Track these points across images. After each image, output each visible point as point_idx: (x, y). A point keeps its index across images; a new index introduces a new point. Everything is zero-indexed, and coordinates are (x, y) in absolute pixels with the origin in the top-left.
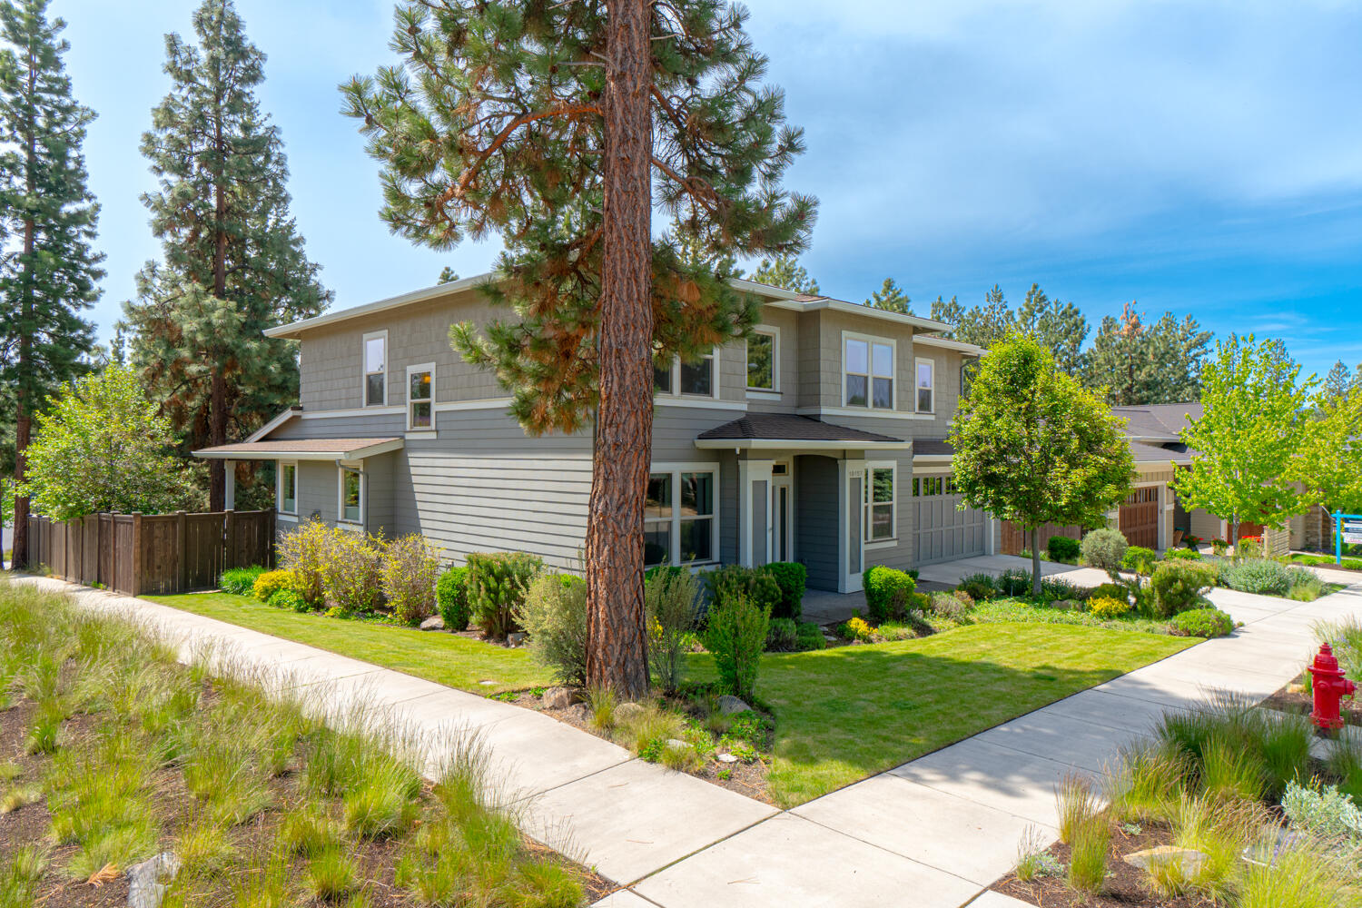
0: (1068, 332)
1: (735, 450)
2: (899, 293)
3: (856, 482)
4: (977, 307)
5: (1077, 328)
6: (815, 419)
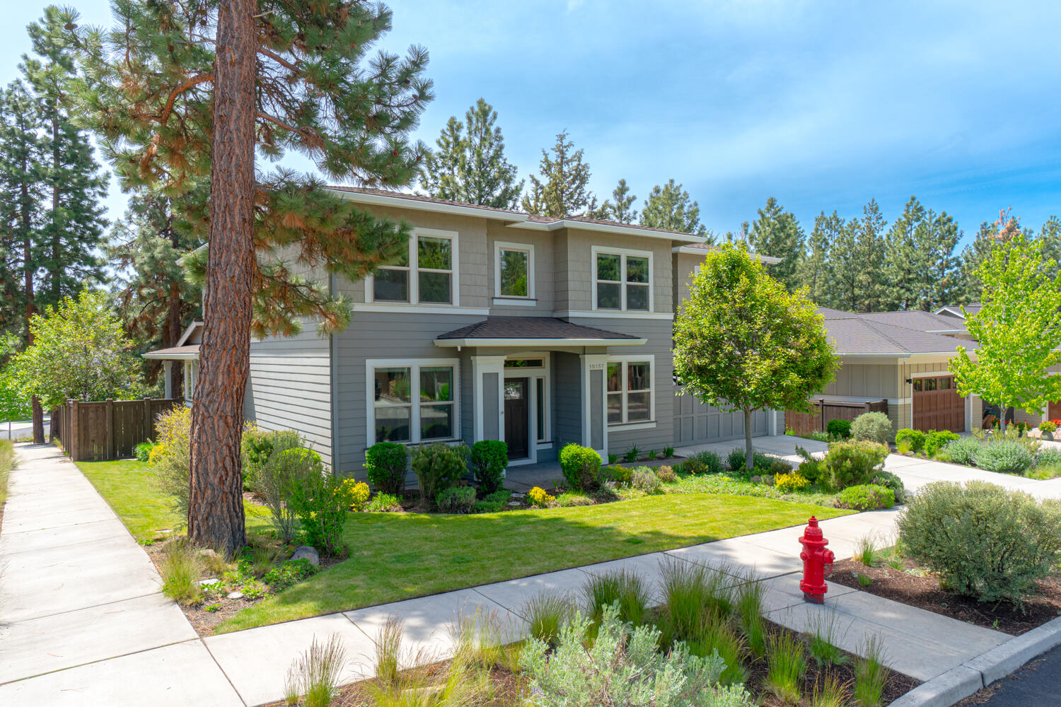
0: (942, 238)
1: (456, 348)
2: (779, 210)
3: (596, 374)
4: (855, 220)
5: (951, 234)
6: (564, 321)
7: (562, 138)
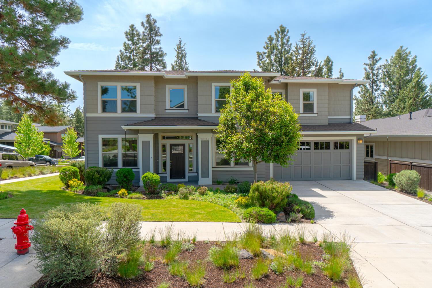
3: (205, 142)
6: (197, 118)
7: (303, 35)
